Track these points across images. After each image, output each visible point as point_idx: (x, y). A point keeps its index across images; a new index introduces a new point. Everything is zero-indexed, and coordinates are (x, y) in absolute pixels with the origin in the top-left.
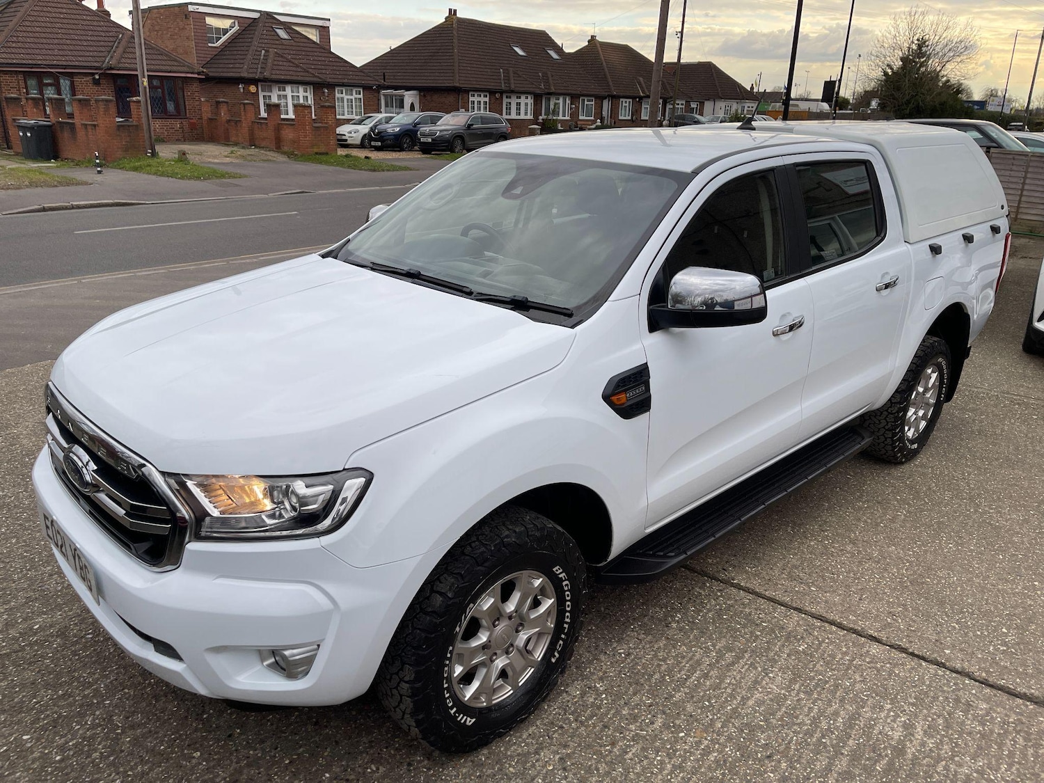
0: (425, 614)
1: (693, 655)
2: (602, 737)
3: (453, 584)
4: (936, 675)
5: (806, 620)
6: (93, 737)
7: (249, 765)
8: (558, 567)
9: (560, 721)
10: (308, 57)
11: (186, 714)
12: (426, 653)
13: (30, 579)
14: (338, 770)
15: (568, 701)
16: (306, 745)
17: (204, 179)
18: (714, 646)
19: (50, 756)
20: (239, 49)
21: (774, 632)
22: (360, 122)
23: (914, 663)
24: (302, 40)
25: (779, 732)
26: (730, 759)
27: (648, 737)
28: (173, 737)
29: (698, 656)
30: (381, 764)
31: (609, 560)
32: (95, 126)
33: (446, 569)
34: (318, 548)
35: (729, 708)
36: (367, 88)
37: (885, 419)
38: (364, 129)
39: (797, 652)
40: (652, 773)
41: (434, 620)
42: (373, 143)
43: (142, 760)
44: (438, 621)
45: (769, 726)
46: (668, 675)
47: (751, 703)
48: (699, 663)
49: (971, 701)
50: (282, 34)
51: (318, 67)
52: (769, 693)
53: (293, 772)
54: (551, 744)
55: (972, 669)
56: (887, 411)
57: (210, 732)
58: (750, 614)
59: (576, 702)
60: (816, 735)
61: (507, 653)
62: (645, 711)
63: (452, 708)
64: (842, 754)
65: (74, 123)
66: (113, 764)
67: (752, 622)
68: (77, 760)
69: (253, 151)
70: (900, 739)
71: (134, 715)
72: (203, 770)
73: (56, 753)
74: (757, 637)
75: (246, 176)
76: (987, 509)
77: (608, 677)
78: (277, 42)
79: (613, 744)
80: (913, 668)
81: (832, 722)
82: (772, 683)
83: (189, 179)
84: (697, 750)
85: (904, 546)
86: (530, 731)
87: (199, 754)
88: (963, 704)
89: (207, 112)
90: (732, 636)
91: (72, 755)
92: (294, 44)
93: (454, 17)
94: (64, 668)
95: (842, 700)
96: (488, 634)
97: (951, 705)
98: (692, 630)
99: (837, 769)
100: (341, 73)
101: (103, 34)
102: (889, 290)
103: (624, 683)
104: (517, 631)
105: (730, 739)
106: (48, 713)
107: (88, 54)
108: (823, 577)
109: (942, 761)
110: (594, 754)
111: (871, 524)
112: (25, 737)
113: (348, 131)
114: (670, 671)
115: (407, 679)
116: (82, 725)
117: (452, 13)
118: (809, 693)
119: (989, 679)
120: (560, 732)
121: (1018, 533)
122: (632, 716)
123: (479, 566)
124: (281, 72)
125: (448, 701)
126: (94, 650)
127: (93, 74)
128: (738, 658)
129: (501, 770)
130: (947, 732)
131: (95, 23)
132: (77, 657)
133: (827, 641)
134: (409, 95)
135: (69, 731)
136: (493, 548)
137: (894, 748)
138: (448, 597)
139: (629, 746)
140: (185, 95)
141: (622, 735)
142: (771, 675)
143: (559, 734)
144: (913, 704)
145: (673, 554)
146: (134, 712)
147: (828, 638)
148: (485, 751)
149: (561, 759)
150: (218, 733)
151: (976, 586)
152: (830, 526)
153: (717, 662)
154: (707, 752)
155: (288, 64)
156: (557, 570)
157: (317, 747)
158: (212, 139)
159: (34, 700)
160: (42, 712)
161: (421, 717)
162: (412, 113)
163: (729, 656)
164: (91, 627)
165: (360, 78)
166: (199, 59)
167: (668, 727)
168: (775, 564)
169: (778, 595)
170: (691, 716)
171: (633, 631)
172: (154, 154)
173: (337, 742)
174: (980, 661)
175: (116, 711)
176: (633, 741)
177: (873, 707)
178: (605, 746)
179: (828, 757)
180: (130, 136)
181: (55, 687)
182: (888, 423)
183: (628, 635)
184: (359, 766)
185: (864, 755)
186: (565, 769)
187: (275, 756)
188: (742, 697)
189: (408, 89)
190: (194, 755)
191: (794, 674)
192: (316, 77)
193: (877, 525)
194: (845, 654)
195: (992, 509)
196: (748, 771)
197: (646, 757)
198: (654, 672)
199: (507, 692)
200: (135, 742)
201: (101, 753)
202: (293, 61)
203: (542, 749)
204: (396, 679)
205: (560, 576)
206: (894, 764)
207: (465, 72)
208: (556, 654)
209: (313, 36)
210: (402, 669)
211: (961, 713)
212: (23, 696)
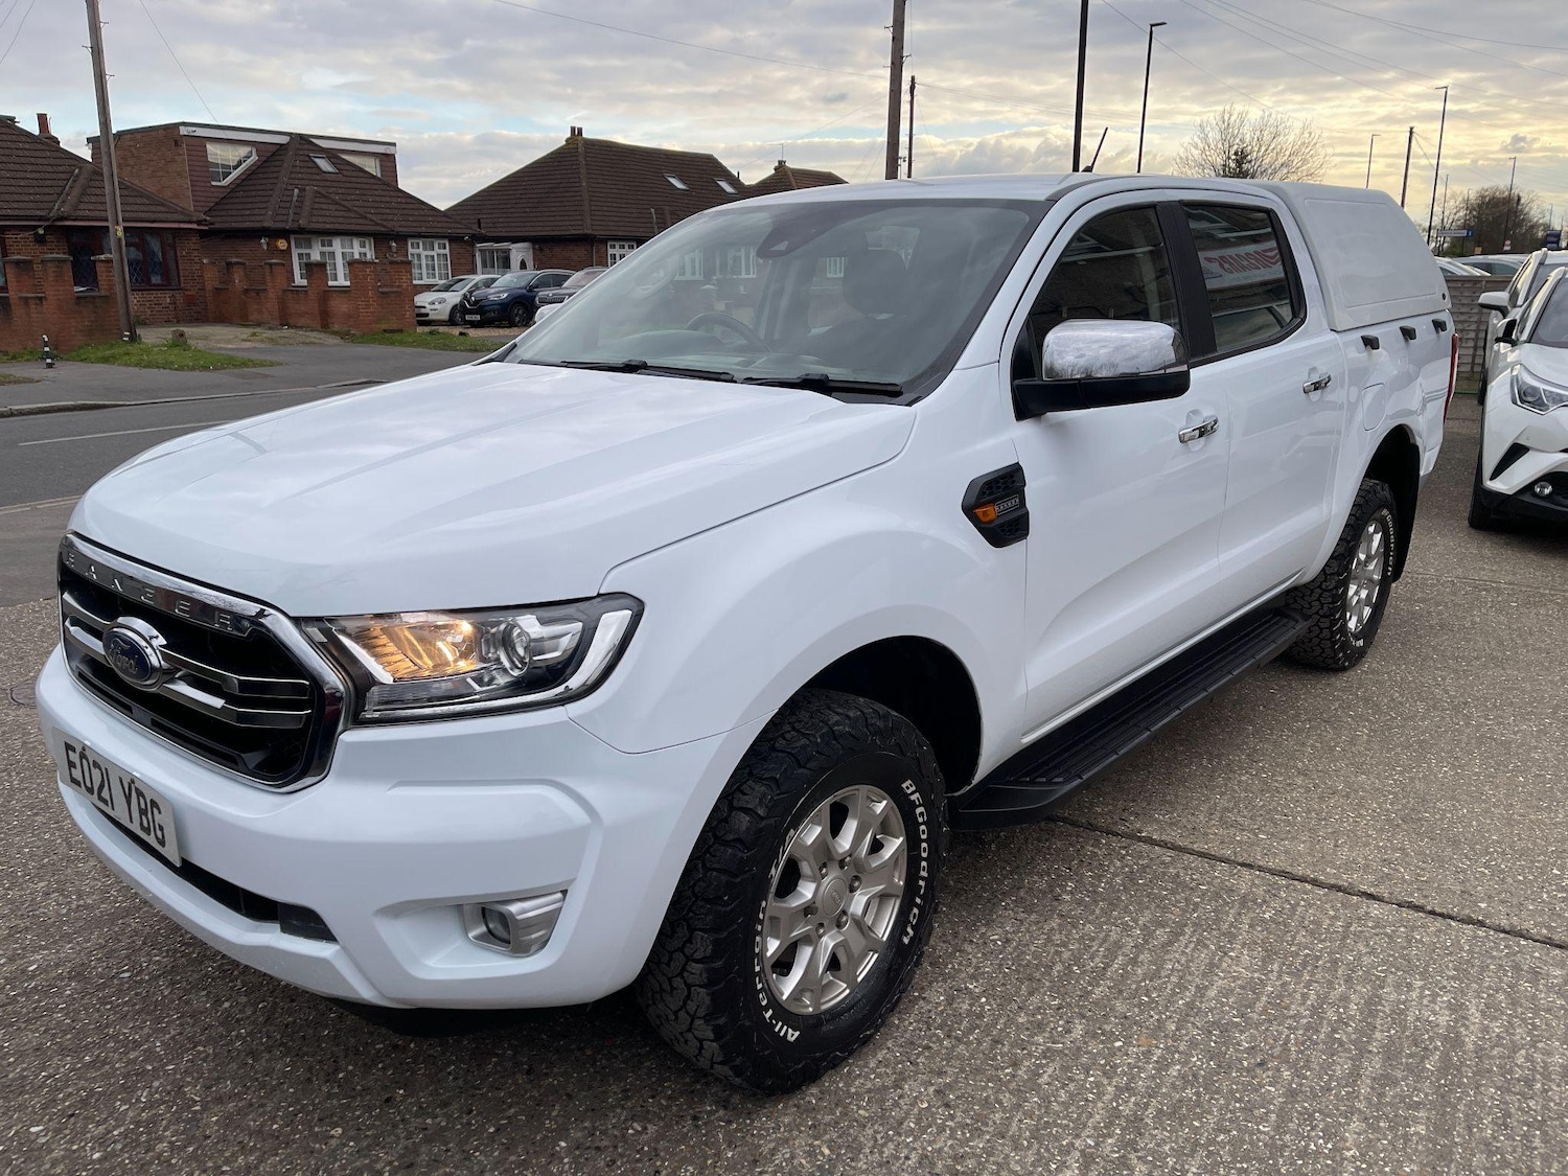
0: (723, 845)
1: (1107, 935)
2: (995, 1056)
3: (764, 795)
4: (1475, 937)
5: (1263, 878)
6: (153, 1121)
7: (428, 1140)
8: (909, 782)
9: (923, 1040)
10: (365, 198)
11: (309, 1075)
12: (728, 909)
13: (12, 901)
14: (579, 1134)
15: (930, 1011)
16: (518, 1103)
17: (215, 369)
18: (1135, 921)
19: (83, 1154)
20: (259, 187)
21: (1221, 897)
22: (447, 288)
23: (1439, 923)
24: (354, 174)
25: (1267, 1029)
26: (1202, 1072)
27: (1066, 1052)
28: (291, 1109)
29: (1114, 936)
30: (649, 1121)
31: (974, 782)
32: (40, 299)
33: (751, 774)
34: (566, 722)
35: (1180, 1002)
36: (453, 239)
37: (1318, 600)
38: (453, 298)
39: (1263, 920)
40: (1087, 1100)
41: (740, 854)
42: (467, 317)
43: (243, 1147)
44: (745, 856)
45: (1249, 1023)
46: (1075, 965)
47: (1212, 993)
48: (1118, 945)
49: (1537, 967)
50: (324, 164)
51: (380, 210)
52: (1235, 979)
53: (504, 1144)
54: (917, 1073)
55: (1526, 925)
56: (1320, 587)
57: (354, 1097)
58: (1178, 875)
59: (942, 1012)
60: (1324, 1030)
61: (839, 926)
62: (1052, 1016)
63: (766, 1009)
64: (1370, 1052)
65: (7, 297)
66: (193, 1157)
67: (1185, 886)
68: (131, 1155)
69: (286, 332)
70: (1449, 1025)
71: (220, 1083)
72: (351, 1154)
73: (92, 1149)
74: (1196, 905)
75: (281, 364)
76: (1482, 720)
77: (984, 973)
78: (318, 177)
79: (1015, 1064)
80: (1440, 931)
81: (1341, 1010)
82: (1237, 965)
83: (191, 370)
84: (1148, 1063)
85: (1379, 774)
86: (880, 1056)
87: (340, 1130)
88: (1526, 972)
89: (211, 278)
90: (1158, 906)
91: (121, 1150)
92: (344, 179)
93: (580, 138)
94: (89, 1024)
95: (1349, 979)
96: (813, 886)
97: (1510, 974)
98: (1096, 902)
99: (1367, 1073)
100: (416, 218)
101: (50, 169)
102: (1319, 392)
103: (1010, 980)
104: (852, 890)
105: (1193, 1044)
106: (70, 1090)
107: (26, 198)
108: (1272, 820)
109: (1520, 1049)
110: (989, 1081)
111: (1322, 748)
112: (33, 1130)
113: (430, 300)
114: (1077, 959)
115: (698, 955)
116: (131, 1104)
117: (576, 133)
118: (1297, 974)
119: (1553, 937)
120: (927, 1054)
121: (1536, 748)
122: (1035, 1025)
123: (800, 767)
124: (324, 219)
125: (761, 996)
126: (137, 994)
127: (35, 227)
128: (1176, 935)
129: (846, 1114)
130: (1515, 1011)
131: (38, 154)
132: (109, 1007)
133: (1302, 903)
134: (518, 250)
135: (110, 1115)
136: (819, 740)
137: (1445, 1039)
138: (759, 815)
139: (1041, 1066)
140: (179, 254)
141: (1025, 1052)
142: (1231, 954)
143: (927, 1058)
144: (1453, 978)
145: (1061, 780)
146: (219, 1078)
147: (1303, 899)
148: (814, 1090)
149: (938, 1092)
150: (368, 1097)
151: (1499, 818)
152: (1263, 755)
153: (1146, 942)
154: (1163, 1065)
155: (334, 207)
156: (908, 786)
157: (537, 1105)
158: (221, 319)
159: (43, 1074)
160: (60, 1090)
161: (722, 1021)
162: (524, 272)
163: (1162, 934)
164: (126, 961)
165: (445, 225)
166: (197, 204)
167: (1094, 1036)
168: (1197, 808)
169: (1213, 848)
170: (1125, 1017)
171: (1006, 909)
172: (134, 338)
173: (569, 1096)
174: (1532, 914)
175: (188, 1079)
176: (1045, 1058)
177: (1398, 986)
178: (1003, 1068)
179: (1349, 1058)
180: (95, 312)
181: (77, 1051)
182: (1322, 605)
183: (1000, 916)
184: (613, 1127)
185: (1402, 1050)
186: (947, 1106)
187: (470, 1124)
188: (1197, 987)
189: (515, 240)
190: (333, 1132)
191: (1266, 951)
192: (379, 225)
193: (1332, 749)
194: (1335, 918)
195: (1490, 720)
196: (1234, 1087)
197: (1071, 1079)
198: (1052, 963)
199: (841, 992)
200: (228, 1122)
201: (171, 1143)
202: (343, 202)
203: (904, 1080)
204: (679, 958)
205: (913, 797)
206: (1451, 1059)
207: (600, 213)
208: (909, 930)
209: (372, 167)
210: (689, 941)
211: (1526, 984)
212: (24, 1070)
